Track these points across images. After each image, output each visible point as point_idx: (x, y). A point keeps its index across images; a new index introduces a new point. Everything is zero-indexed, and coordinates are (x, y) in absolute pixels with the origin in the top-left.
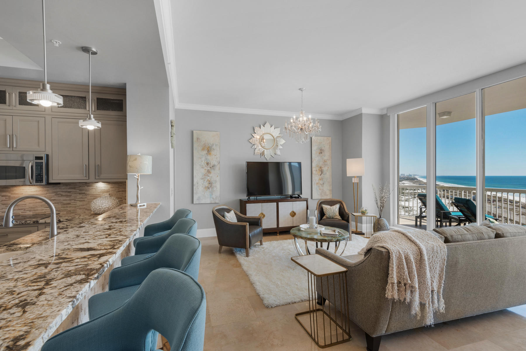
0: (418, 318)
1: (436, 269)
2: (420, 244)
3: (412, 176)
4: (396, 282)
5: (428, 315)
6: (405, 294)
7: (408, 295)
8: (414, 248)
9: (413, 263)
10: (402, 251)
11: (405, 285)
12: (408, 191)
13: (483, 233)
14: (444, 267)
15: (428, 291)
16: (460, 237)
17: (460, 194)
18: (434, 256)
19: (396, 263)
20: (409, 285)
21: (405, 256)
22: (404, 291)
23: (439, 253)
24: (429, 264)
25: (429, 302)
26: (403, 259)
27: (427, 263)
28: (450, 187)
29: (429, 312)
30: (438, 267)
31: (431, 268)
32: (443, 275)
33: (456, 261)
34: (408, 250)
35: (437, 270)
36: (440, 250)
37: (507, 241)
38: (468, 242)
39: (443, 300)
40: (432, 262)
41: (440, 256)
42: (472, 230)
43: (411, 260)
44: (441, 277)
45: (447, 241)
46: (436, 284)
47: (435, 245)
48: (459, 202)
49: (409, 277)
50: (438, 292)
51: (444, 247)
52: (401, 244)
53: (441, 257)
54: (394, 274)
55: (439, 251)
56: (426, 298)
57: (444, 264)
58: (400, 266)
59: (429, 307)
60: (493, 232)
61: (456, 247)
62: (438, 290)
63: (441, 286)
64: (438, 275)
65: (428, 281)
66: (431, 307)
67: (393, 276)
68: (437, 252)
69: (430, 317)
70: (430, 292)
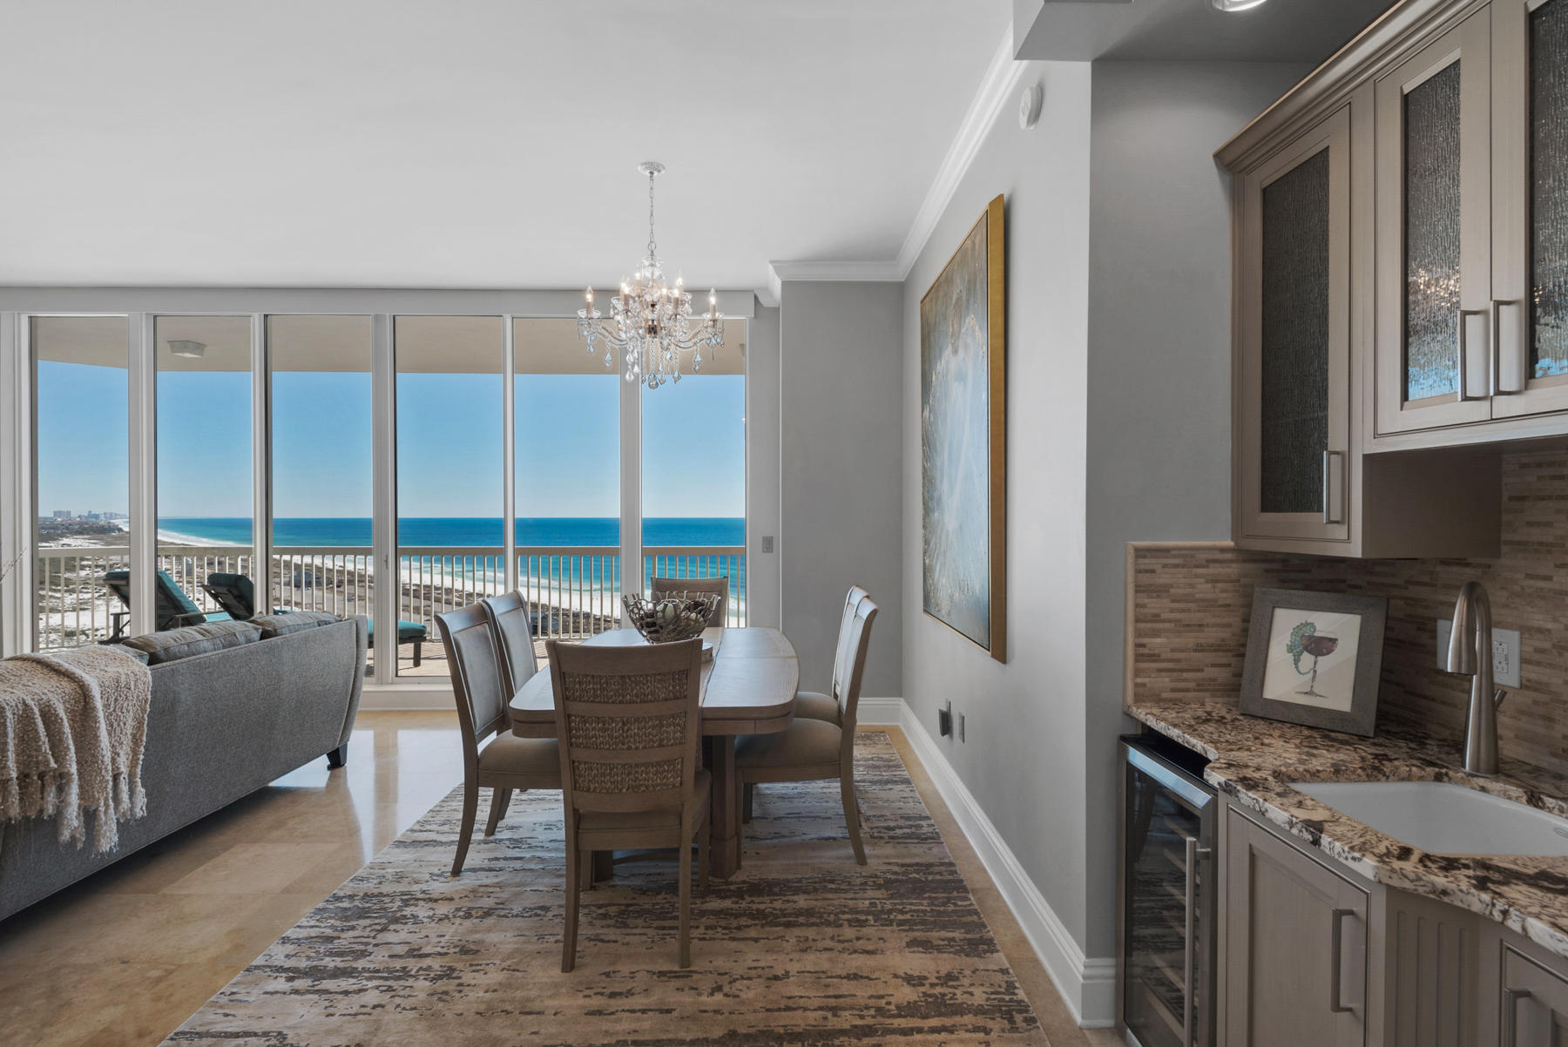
0: (80, 846)
1: (125, 724)
2: (84, 675)
3: (102, 517)
4: (14, 775)
5: (105, 828)
6: (42, 798)
7: (49, 799)
8: (68, 686)
9: (62, 722)
10: (33, 700)
11: (41, 776)
12: (83, 573)
13: (237, 634)
14: (146, 716)
15: (103, 776)
16: (186, 648)
17: (233, 566)
18: (121, 696)
19: (14, 731)
20: (52, 774)
21: (41, 711)
22: (39, 792)
23: (132, 687)
24: (107, 718)
25: (106, 799)
26: (36, 716)
27: (101, 714)
28: (205, 548)
29: (106, 823)
30: (130, 720)
31: (112, 726)
32: (142, 735)
33: (174, 699)
34: (50, 695)
35: (128, 725)
36: (136, 681)
37: (279, 642)
38: (201, 656)
39: (143, 790)
40: (114, 711)
41: (135, 695)
42: (213, 632)
43: (57, 715)
44: (137, 740)
45: (153, 660)
46: (125, 760)
47: (122, 672)
48: (219, 584)
49: (53, 755)
50: (131, 776)
51: (146, 673)
52: (30, 684)
53: (138, 696)
54: (10, 758)
55: (132, 683)
56: (98, 792)
57: (144, 711)
58: (25, 736)
59: (106, 812)
60: (256, 629)
61: (172, 670)
62: (130, 771)
63: (138, 759)
64: (130, 737)
65: (104, 753)
66: (112, 810)
67: (5, 764)
68: (128, 686)
69: (108, 834)
70: (109, 778)
